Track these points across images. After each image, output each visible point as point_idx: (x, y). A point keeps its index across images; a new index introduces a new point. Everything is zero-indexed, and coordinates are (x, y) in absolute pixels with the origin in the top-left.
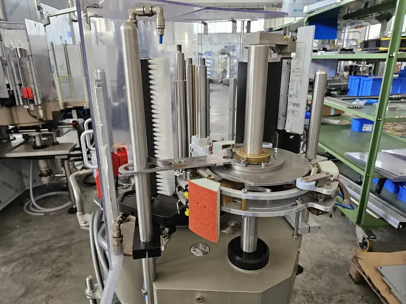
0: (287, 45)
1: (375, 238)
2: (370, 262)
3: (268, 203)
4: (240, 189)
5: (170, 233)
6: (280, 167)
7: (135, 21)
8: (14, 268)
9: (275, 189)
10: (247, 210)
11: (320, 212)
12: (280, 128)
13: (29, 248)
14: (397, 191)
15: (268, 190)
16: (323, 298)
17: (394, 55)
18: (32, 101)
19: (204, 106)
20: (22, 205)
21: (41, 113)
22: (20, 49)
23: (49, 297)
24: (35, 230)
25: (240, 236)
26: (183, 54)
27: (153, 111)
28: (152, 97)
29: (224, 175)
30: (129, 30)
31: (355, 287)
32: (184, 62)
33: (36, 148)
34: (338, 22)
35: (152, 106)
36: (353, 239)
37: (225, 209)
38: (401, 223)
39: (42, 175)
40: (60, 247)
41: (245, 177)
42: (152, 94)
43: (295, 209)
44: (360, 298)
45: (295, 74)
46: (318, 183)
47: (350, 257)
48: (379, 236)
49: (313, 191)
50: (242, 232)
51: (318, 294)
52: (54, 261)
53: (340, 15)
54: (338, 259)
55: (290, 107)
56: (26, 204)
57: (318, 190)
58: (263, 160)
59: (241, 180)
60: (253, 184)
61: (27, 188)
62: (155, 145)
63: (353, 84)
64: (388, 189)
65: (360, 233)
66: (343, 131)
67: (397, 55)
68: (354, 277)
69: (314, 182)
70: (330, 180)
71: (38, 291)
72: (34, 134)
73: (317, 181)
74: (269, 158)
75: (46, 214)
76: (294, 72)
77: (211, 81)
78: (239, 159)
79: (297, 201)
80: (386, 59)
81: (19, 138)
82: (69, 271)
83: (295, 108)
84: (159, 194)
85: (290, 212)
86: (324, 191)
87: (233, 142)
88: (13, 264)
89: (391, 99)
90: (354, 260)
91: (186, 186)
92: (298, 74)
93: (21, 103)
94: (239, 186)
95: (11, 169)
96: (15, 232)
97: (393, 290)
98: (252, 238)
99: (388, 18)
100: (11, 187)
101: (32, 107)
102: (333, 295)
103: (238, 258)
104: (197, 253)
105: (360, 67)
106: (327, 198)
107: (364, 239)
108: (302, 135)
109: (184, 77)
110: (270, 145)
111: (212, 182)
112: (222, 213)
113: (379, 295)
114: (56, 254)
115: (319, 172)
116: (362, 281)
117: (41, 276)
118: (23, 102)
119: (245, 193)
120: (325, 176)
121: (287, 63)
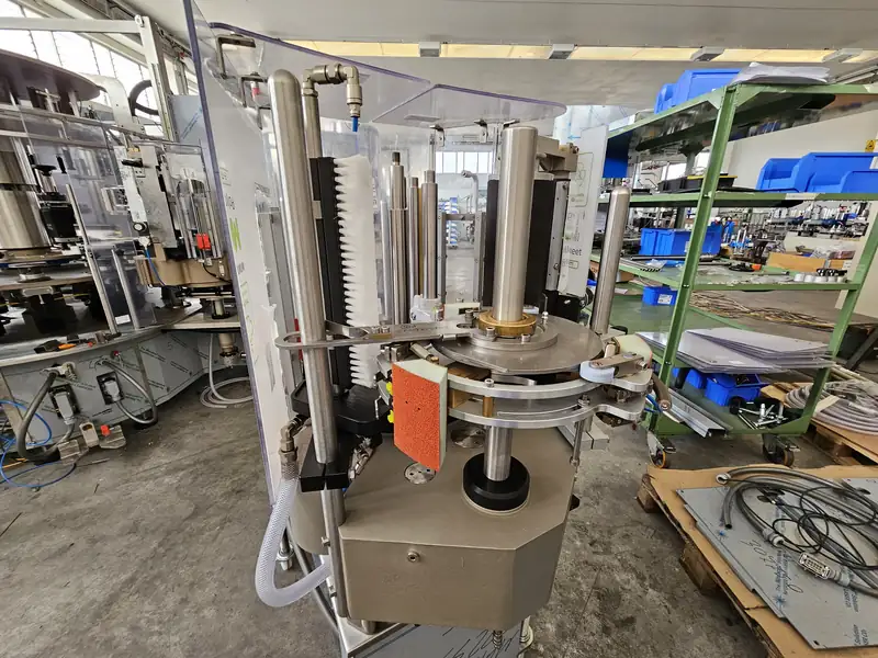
0: (563, 158)
1: (674, 450)
2: (668, 483)
3: (530, 403)
4: (483, 380)
5: (374, 446)
6: (553, 343)
7: (311, 92)
8: (182, 479)
9: (542, 379)
10: (493, 416)
11: (619, 422)
12: (550, 287)
13: (203, 452)
14: (704, 386)
15: (531, 382)
16: (601, 532)
17: (710, 195)
18: (210, 254)
19: (433, 249)
20: (199, 393)
21: (222, 270)
22: (194, 182)
23: (226, 520)
24: (214, 428)
25: (483, 455)
26: (402, 167)
27: (343, 247)
28: (340, 222)
29: (457, 355)
30: (283, 84)
31: (645, 517)
32: (404, 181)
33: (216, 317)
34: (629, 155)
35: (342, 239)
36: (644, 450)
37: (456, 413)
38: (710, 430)
39: (223, 355)
40: (245, 452)
41: (493, 360)
42: (340, 219)
43: (575, 416)
44: (652, 532)
45: (575, 204)
46: (619, 370)
47: (641, 476)
48: (679, 447)
49: (609, 385)
50: (487, 448)
51: (594, 526)
52: (235, 472)
53: (631, 145)
54: (623, 477)
55: (566, 256)
56: (204, 393)
57: (618, 383)
58: (524, 331)
59: (486, 364)
60: (504, 371)
61: (206, 372)
62: (347, 304)
63: (646, 239)
64: (692, 381)
65: (653, 442)
66: (633, 304)
67: (714, 195)
68: (644, 502)
69: (613, 369)
70: (638, 367)
71: (211, 511)
72: (213, 298)
73: (617, 368)
74: (534, 327)
75: (230, 406)
76: (573, 200)
77: (447, 217)
78: (483, 328)
79: (580, 401)
80: (697, 201)
81: (195, 303)
82: (255, 485)
83: (575, 257)
84: (354, 384)
85: (566, 420)
86: (629, 384)
87: (477, 305)
88: (181, 473)
89: (701, 260)
90: (645, 480)
91: (389, 372)
92: (580, 204)
93: (195, 256)
94: (481, 373)
95: (184, 345)
96: (187, 430)
97: (699, 523)
98: (502, 457)
99: (698, 149)
100: (182, 369)
101: (209, 262)
102: (615, 527)
103: (478, 490)
104: (416, 478)
105: (653, 220)
106: (632, 398)
107: (659, 450)
108: (583, 299)
109: (404, 204)
110: (536, 310)
111: (434, 365)
112: (450, 419)
113: (679, 530)
114: (239, 460)
115: (618, 351)
116: (655, 509)
117: (217, 491)
118: (198, 255)
119: (490, 386)
120: (631, 358)
121: (564, 187)
